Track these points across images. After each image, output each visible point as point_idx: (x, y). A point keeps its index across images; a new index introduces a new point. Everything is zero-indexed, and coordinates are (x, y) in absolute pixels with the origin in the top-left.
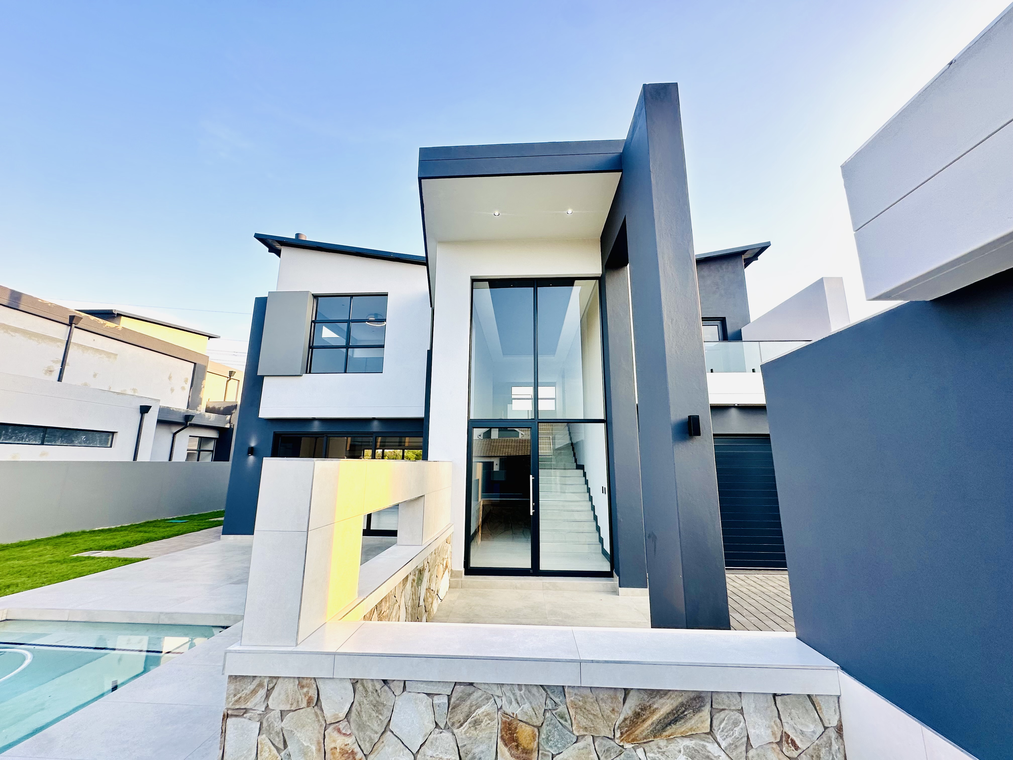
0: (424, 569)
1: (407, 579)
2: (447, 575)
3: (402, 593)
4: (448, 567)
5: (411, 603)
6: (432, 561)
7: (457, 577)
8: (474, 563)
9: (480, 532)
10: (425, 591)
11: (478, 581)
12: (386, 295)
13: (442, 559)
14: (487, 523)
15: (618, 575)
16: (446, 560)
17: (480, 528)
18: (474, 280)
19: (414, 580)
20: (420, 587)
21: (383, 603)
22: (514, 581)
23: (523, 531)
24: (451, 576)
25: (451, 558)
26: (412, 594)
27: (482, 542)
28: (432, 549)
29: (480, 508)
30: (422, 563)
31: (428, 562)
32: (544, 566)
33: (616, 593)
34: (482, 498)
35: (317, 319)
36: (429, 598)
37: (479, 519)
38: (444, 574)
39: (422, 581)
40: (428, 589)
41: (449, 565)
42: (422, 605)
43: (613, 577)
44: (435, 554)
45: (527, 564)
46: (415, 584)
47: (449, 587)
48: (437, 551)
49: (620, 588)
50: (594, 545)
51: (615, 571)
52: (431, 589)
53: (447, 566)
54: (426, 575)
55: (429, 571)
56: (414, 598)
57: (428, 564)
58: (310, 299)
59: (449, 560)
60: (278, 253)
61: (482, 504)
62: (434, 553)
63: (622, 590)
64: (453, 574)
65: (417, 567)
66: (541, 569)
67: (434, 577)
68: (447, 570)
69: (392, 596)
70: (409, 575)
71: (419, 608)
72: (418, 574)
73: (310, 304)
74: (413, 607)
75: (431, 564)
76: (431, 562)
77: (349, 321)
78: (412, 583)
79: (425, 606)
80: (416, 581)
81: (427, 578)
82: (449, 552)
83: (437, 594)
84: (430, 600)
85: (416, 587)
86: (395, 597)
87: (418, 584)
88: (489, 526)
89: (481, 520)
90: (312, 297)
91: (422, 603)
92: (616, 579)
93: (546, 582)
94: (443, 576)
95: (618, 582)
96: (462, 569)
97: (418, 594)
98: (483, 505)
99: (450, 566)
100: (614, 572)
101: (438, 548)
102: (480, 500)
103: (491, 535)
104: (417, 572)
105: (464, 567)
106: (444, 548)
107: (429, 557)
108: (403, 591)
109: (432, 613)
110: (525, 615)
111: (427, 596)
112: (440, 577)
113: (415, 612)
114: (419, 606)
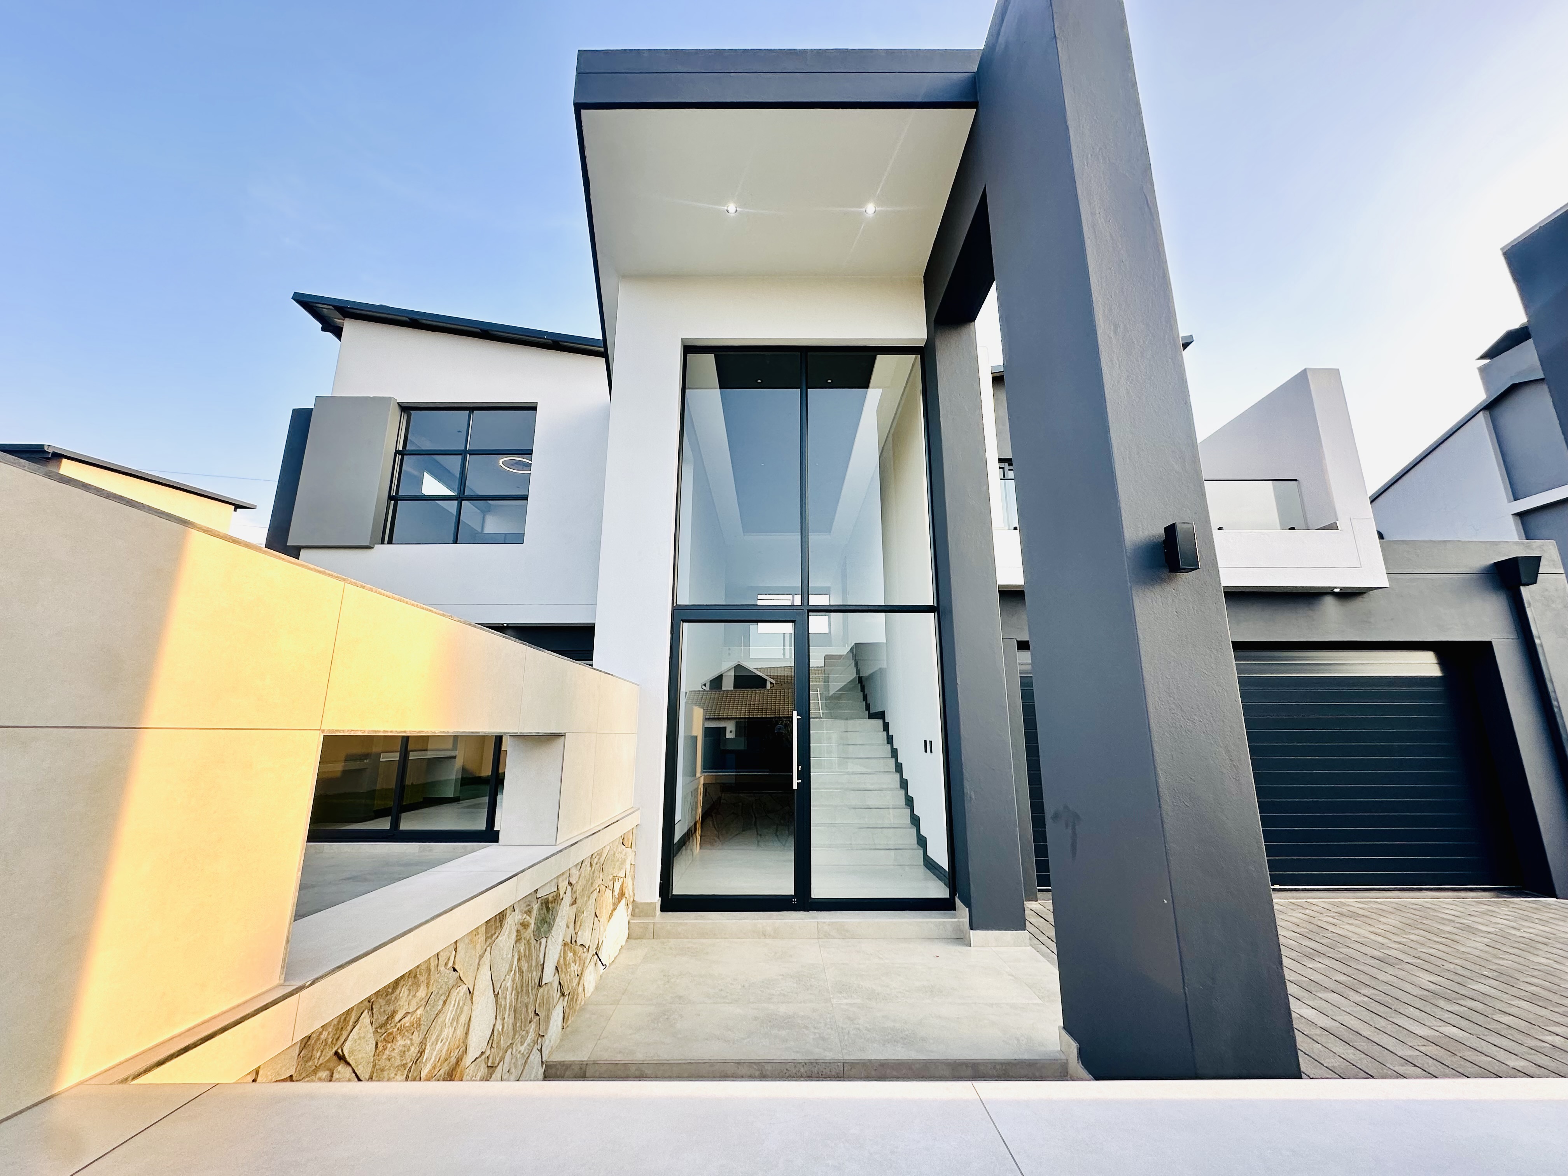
0: (557, 899)
1: (501, 921)
2: (622, 912)
3: (481, 957)
4: (627, 895)
5: (513, 980)
6: (582, 882)
7: (647, 915)
8: (679, 888)
9: (698, 832)
10: (559, 947)
11: (687, 924)
12: (533, 408)
13: (611, 877)
14: (712, 816)
15: (967, 903)
16: (621, 881)
17: (698, 826)
18: (690, 349)
19: (525, 925)
20: (544, 940)
21: (403, 992)
22: (761, 921)
23: (777, 830)
24: (633, 915)
25: (633, 878)
26: (519, 960)
27: (701, 850)
28: (584, 852)
29: (698, 788)
30: (554, 883)
31: (570, 884)
32: (818, 891)
33: (962, 940)
34: (702, 772)
35: (407, 449)
36: (573, 964)
37: (696, 808)
38: (614, 909)
39: (550, 927)
40: (570, 944)
41: (628, 892)
42: (551, 983)
43: (955, 909)
44: (591, 865)
45: (786, 887)
46: (529, 933)
47: (628, 938)
48: (596, 860)
49: (971, 931)
50: (909, 851)
51: (959, 897)
52: (579, 943)
53: (622, 894)
54: (565, 912)
55: (575, 902)
56: (525, 969)
57: (569, 888)
58: (394, 415)
59: (629, 882)
60: (338, 332)
61: (702, 782)
62: (587, 863)
63: (976, 936)
64: (637, 910)
65: (536, 891)
66: (813, 896)
67: (587, 916)
68: (623, 902)
69: (442, 968)
70: (508, 912)
71: (541, 990)
72: (541, 909)
73: (393, 423)
74: (520, 990)
75: (578, 888)
76: (580, 883)
77: (463, 453)
78: (518, 931)
79: (560, 983)
80: (533, 925)
81: (566, 918)
82: (628, 866)
83: (596, 954)
84: (575, 968)
85: (533, 942)
86: (455, 970)
87: (539, 932)
88: (715, 823)
89: (700, 810)
90: (397, 411)
91: (549, 975)
92: (962, 913)
93: (824, 923)
94: (611, 914)
95: (967, 920)
96: (657, 900)
97: (538, 956)
98: (703, 784)
99: (631, 894)
100: (957, 899)
101: (600, 854)
102: (698, 774)
103: (719, 838)
104: (536, 907)
105: (660, 896)
106: (616, 855)
107: (575, 873)
108: (487, 953)
109: (581, 996)
110: (784, 995)
111: (565, 958)
112: (604, 917)
113: (527, 1000)
114: (540, 986)
